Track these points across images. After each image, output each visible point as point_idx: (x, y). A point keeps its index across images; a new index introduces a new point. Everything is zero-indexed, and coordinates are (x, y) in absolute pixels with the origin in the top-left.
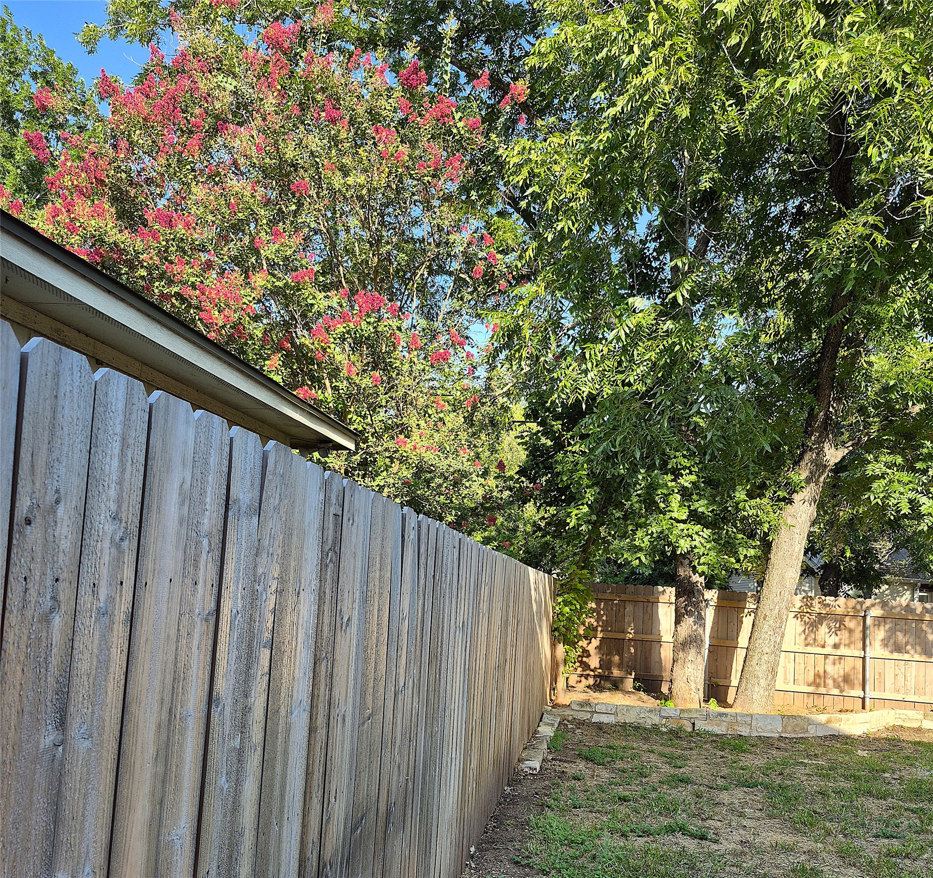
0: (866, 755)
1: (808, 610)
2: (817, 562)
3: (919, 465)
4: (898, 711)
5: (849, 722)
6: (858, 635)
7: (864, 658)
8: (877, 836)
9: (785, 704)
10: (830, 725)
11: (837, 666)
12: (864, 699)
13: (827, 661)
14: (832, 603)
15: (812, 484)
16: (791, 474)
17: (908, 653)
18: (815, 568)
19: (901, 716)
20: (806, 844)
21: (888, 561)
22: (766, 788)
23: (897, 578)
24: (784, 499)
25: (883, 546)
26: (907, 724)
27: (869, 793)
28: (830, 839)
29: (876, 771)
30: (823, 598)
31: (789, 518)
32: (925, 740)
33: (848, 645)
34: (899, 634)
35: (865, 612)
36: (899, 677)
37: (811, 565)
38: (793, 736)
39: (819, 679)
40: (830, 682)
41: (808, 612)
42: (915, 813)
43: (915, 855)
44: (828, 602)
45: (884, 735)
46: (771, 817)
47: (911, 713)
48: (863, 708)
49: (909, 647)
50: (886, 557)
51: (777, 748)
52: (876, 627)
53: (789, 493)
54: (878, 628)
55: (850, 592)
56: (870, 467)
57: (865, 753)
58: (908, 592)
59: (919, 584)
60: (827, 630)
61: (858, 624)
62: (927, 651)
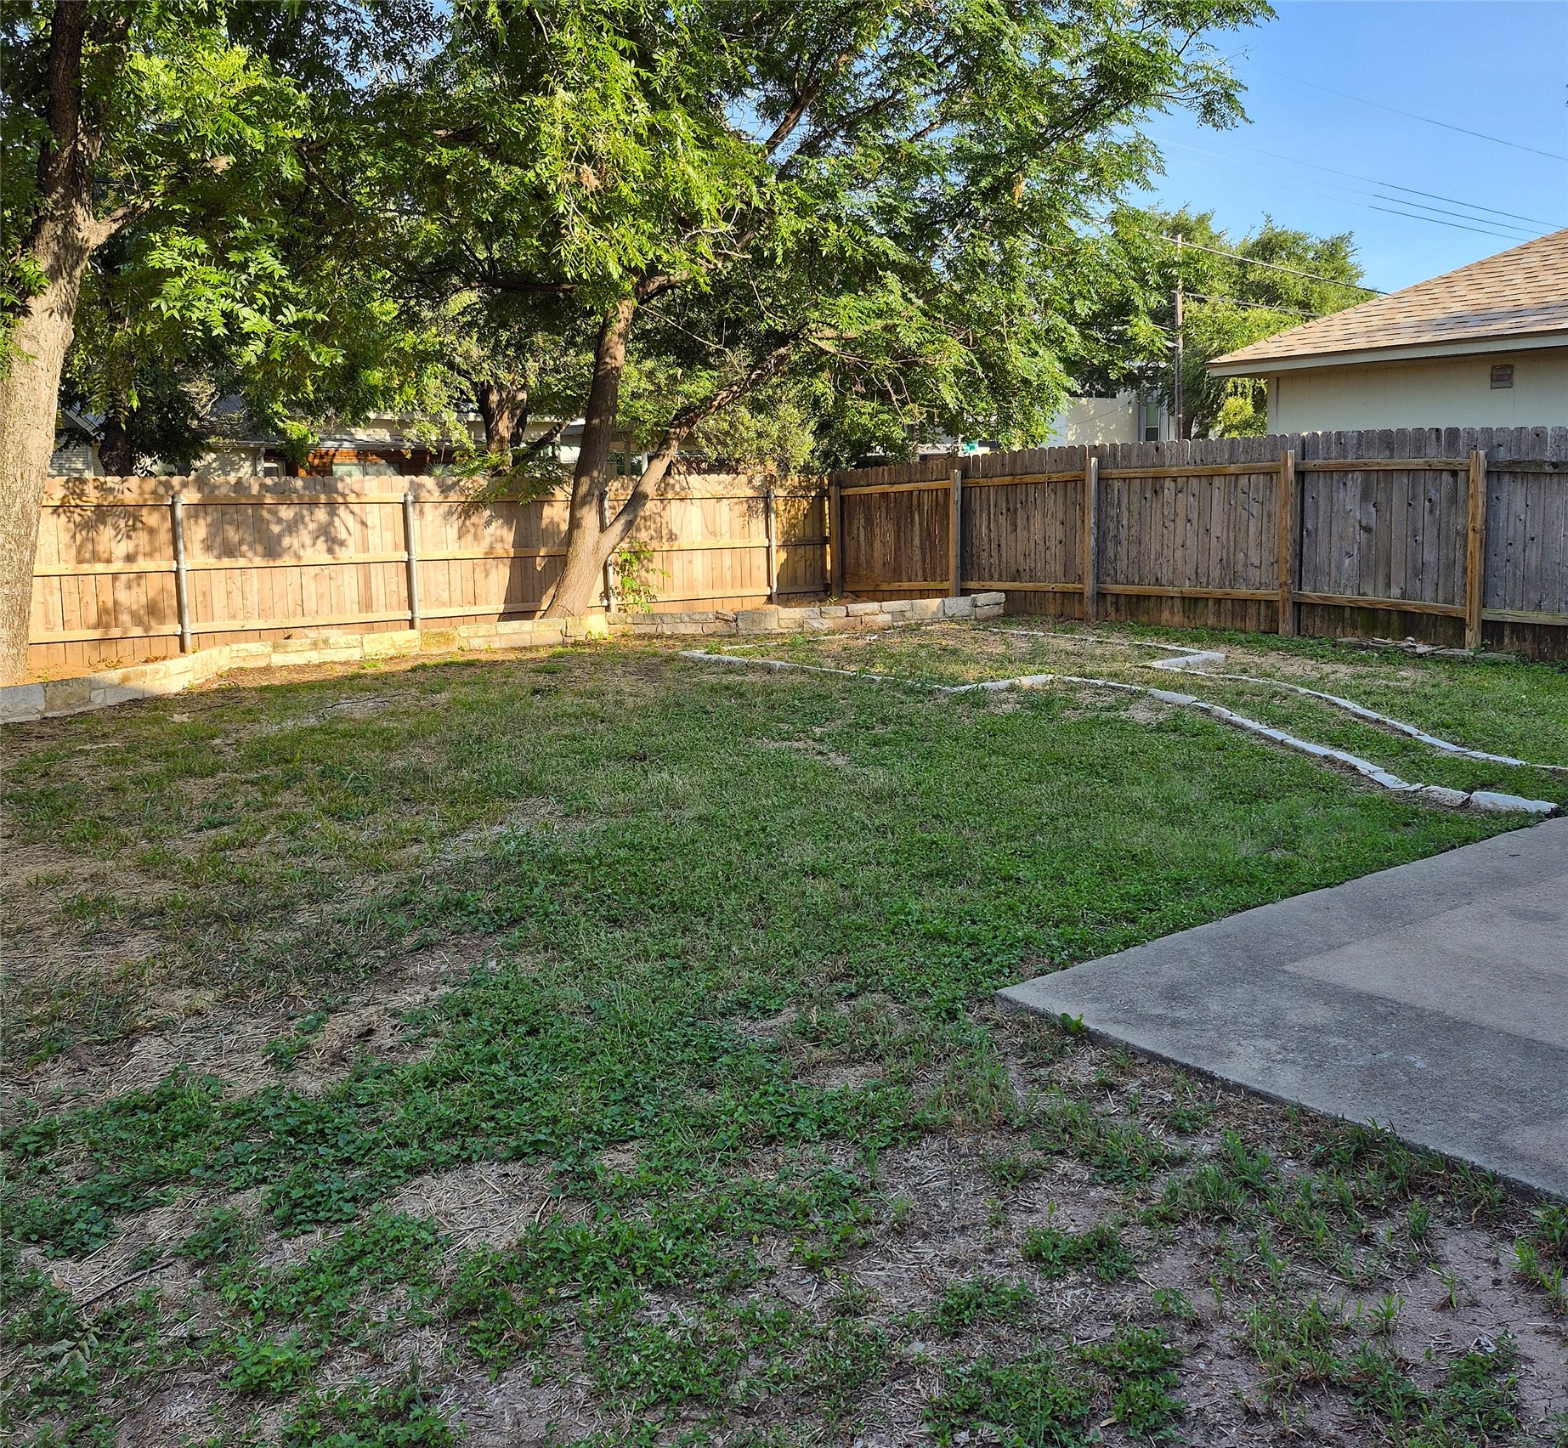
0: (186, 720)
1: (78, 502)
2: (93, 419)
3: (233, 256)
4: (235, 647)
5: (158, 676)
6: (164, 536)
7: (177, 573)
8: (199, 829)
9: (51, 664)
10: (131, 684)
11: (135, 589)
12: (182, 637)
13: (117, 584)
14: (117, 487)
15: (61, 281)
16: (20, 261)
17: (244, 556)
18: (89, 429)
19: (240, 654)
20: (85, 866)
21: (211, 413)
22: (19, 801)
23: (227, 441)
24: (12, 307)
25: (201, 390)
26: (248, 665)
27: (190, 772)
28: (126, 851)
29: (198, 740)
30: (102, 479)
31: (25, 342)
32: (277, 683)
33: (150, 555)
34: (228, 527)
35: (173, 497)
36: (233, 595)
37: (83, 424)
38: (66, 712)
39: (107, 616)
40: (125, 618)
41: (77, 506)
42: (256, 784)
43: (252, 839)
44: (110, 485)
45: (215, 686)
46: (26, 843)
47: (255, 647)
48: (183, 649)
49: (244, 548)
50: (209, 408)
51: (37, 737)
52: (192, 520)
53: (19, 295)
54: (196, 522)
55: (155, 469)
56: (155, 254)
57: (184, 718)
58: (248, 463)
59: (263, 449)
60: (113, 533)
61: (164, 518)
62: (272, 550)
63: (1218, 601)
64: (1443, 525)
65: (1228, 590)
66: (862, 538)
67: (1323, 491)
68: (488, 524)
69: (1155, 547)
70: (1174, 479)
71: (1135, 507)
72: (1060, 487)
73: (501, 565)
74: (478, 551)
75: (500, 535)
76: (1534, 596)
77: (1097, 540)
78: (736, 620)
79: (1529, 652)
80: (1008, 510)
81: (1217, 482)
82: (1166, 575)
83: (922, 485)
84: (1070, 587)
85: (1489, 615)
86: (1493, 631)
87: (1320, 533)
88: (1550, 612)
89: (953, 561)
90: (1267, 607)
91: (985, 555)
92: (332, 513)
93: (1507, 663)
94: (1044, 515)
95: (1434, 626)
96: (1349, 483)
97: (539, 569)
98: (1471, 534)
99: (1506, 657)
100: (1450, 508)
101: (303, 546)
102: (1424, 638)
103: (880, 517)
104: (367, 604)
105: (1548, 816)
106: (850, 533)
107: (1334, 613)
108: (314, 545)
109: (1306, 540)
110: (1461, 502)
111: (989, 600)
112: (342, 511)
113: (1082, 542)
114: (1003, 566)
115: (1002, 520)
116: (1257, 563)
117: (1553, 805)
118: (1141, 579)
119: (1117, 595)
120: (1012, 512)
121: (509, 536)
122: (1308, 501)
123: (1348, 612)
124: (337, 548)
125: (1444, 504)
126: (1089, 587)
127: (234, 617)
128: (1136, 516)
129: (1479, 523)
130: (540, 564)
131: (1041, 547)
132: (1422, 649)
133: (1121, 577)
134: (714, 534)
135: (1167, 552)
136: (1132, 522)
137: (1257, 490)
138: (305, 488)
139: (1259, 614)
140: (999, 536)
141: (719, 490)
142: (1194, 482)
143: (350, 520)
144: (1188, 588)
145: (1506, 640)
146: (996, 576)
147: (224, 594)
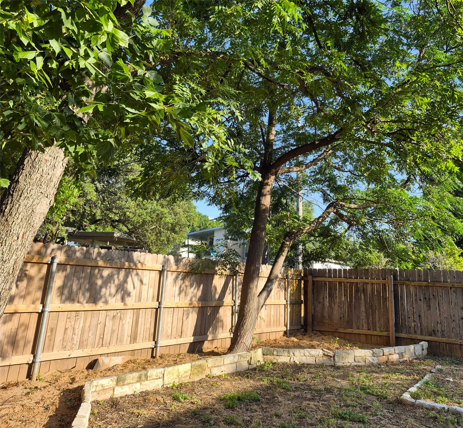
36: (68, 330)
49: (80, 295)
66: (326, 303)
68: (192, 285)
73: (194, 312)
74: (186, 302)
75: (196, 292)
78: (334, 357)
80: (425, 298)
89: (392, 322)
91: (410, 320)
92: (128, 275)
94: (449, 303)
97: (208, 314)
101: (111, 295)
106: (318, 300)
108: (115, 294)
112: (133, 273)
114: (423, 327)
115: (421, 303)
120: (427, 300)
121: (199, 293)
127: (65, 348)
130: (209, 311)
140: (420, 311)
143: (136, 279)
146: (418, 332)
147: (63, 329)
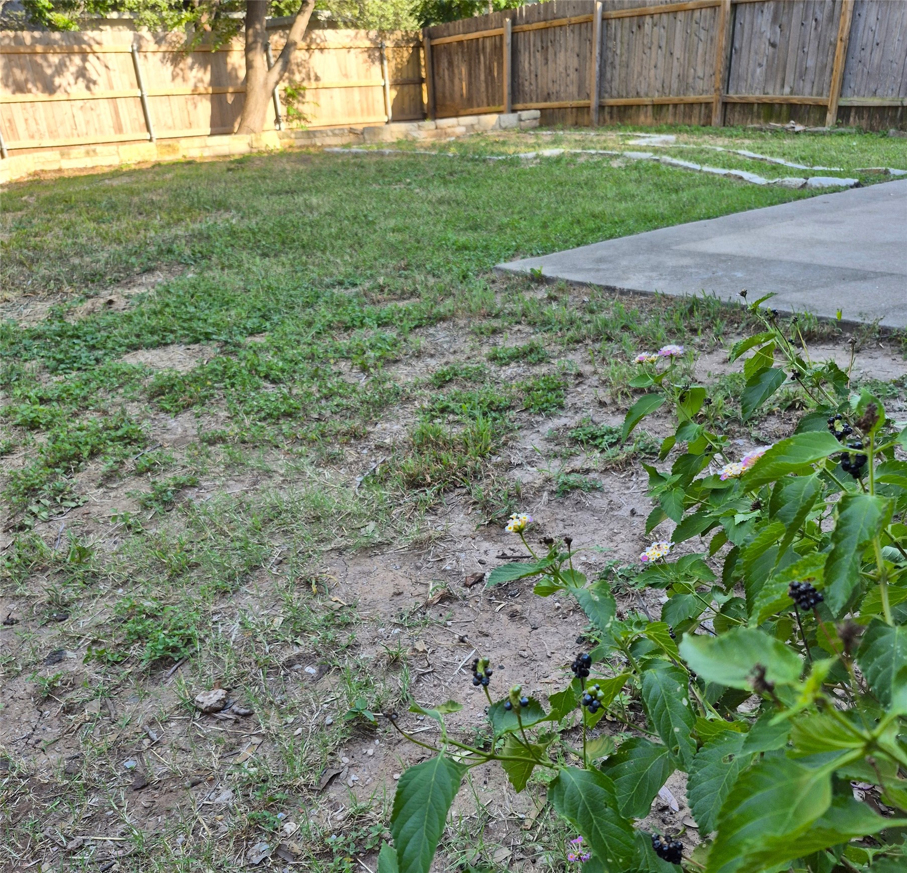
17: (31, 92)
19: (40, 160)
26: (47, 167)
36: (29, 121)
45: (26, 179)
47: (49, 155)
49: (30, 85)
62: (50, 88)
63: (675, 106)
64: (822, 38)
65: (682, 97)
66: (447, 77)
67: (748, 18)
68: (191, 68)
69: (637, 69)
70: (652, 15)
71: (626, 39)
72: (577, 27)
73: (204, 100)
74: (188, 88)
75: (201, 76)
76: (872, 86)
77: (600, 66)
78: (363, 134)
79: (864, 127)
80: (542, 48)
81: (680, 16)
82: (643, 89)
83: (485, 33)
84: (582, 103)
85: (844, 102)
86: (844, 113)
87: (743, 50)
88: (882, 97)
89: (506, 89)
90: (706, 107)
91: (527, 84)
92: (84, 60)
93: (850, 133)
94: (566, 50)
95: (808, 113)
96: (765, 11)
97: (230, 102)
98: (839, 43)
99: (849, 130)
100: (828, 25)
101: (69, 84)
102: (800, 121)
103: (457, 59)
104: (119, 129)
105: (852, 187)
106: (438, 74)
107: (747, 107)
108: (76, 83)
109: (734, 56)
110: (835, 21)
111: (530, 115)
112: (91, 57)
113: (590, 68)
114: (539, 91)
115: (538, 55)
116: (701, 75)
117: (856, 181)
118: (627, 94)
119: (611, 107)
120: (545, 49)
121: (207, 77)
122: (738, 26)
123: (756, 106)
124: (92, 86)
125: (825, 22)
126: (593, 102)
127: (32, 137)
128: (626, 46)
129: (845, 34)
130: (230, 99)
131: (564, 75)
132: (799, 128)
133: (614, 93)
134: (346, 76)
135: (645, 72)
136: (624, 51)
137: (705, 20)
138: (63, 40)
139: (700, 112)
140: (536, 68)
141: (347, 42)
142: (664, 17)
143: (98, 65)
144: (657, 98)
145: (852, 119)
146: (534, 98)
147: (23, 121)
